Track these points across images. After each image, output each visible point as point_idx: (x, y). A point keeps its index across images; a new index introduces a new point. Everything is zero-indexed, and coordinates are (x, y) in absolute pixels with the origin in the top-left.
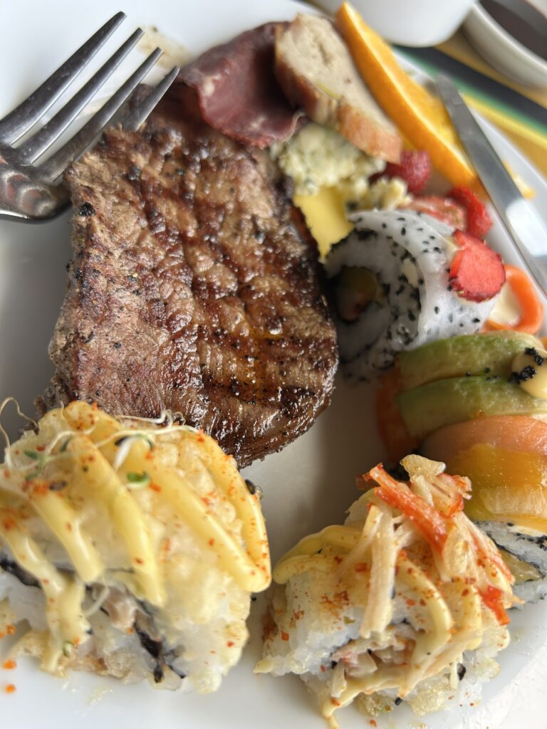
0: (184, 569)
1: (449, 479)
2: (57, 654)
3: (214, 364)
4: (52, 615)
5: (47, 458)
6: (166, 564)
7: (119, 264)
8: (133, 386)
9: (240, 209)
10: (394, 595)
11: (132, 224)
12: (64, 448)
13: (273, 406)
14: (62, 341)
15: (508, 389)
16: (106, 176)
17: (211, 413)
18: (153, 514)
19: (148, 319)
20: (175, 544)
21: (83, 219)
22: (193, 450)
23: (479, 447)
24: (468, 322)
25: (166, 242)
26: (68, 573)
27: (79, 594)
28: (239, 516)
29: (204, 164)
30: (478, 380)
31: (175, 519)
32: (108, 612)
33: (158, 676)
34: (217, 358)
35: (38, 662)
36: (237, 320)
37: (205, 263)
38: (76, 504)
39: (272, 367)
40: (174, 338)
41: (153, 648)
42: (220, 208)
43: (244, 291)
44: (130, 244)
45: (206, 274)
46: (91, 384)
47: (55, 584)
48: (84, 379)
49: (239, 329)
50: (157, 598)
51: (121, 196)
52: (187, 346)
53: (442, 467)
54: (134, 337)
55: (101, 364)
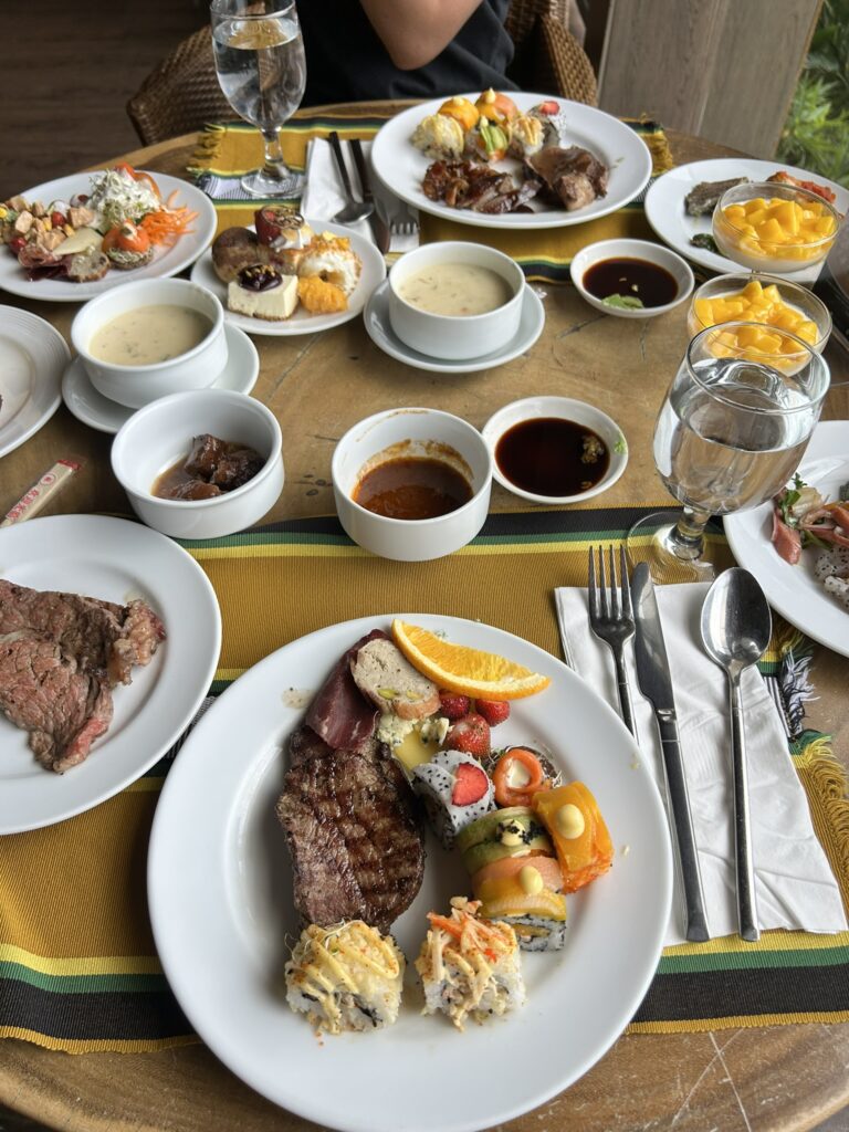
0: (360, 977)
1: (470, 904)
2: (334, 1026)
3: (364, 882)
4: (326, 1009)
5: (305, 953)
6: (354, 978)
7: (311, 851)
8: (332, 906)
9: (360, 787)
10: (444, 964)
11: (312, 825)
12: (310, 947)
13: (394, 892)
14: (298, 901)
15: (496, 846)
16: (293, 805)
17: (368, 905)
18: (344, 962)
19: (330, 873)
20: (355, 970)
21: (290, 839)
22: (356, 931)
23: (485, 882)
24: (478, 811)
25: (328, 827)
26: (325, 992)
27: (332, 999)
28: (380, 951)
29: (336, 770)
30: (483, 846)
31: (352, 962)
32: (344, 1002)
33: (375, 1025)
34: (364, 877)
35: (329, 1031)
36: (371, 852)
37: (348, 828)
38: (318, 967)
39: (391, 871)
40: (343, 876)
41: (367, 1012)
42: (349, 791)
43: (371, 834)
44: (313, 837)
45: (351, 833)
46: (315, 913)
47: (322, 997)
48: (311, 912)
49: (372, 857)
50: (356, 991)
51: (302, 812)
52: (350, 877)
53: (465, 899)
54: (326, 884)
55: (316, 902)
